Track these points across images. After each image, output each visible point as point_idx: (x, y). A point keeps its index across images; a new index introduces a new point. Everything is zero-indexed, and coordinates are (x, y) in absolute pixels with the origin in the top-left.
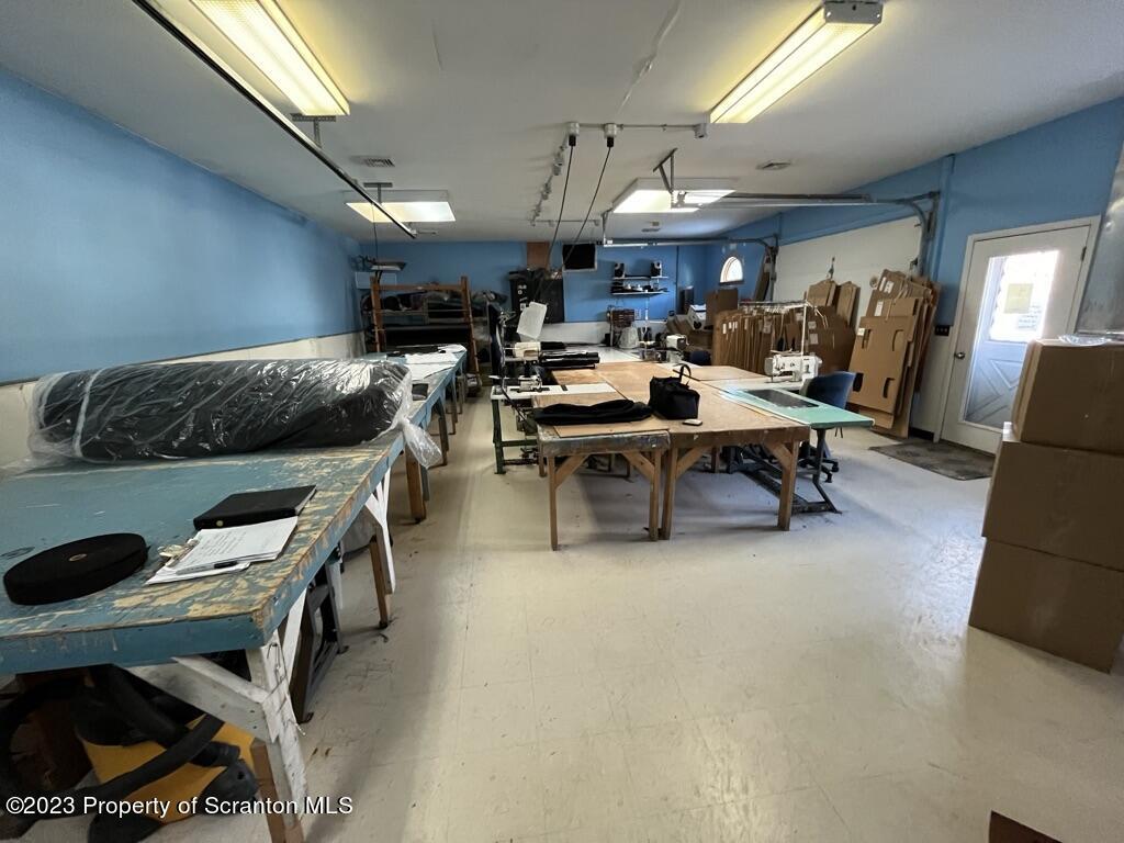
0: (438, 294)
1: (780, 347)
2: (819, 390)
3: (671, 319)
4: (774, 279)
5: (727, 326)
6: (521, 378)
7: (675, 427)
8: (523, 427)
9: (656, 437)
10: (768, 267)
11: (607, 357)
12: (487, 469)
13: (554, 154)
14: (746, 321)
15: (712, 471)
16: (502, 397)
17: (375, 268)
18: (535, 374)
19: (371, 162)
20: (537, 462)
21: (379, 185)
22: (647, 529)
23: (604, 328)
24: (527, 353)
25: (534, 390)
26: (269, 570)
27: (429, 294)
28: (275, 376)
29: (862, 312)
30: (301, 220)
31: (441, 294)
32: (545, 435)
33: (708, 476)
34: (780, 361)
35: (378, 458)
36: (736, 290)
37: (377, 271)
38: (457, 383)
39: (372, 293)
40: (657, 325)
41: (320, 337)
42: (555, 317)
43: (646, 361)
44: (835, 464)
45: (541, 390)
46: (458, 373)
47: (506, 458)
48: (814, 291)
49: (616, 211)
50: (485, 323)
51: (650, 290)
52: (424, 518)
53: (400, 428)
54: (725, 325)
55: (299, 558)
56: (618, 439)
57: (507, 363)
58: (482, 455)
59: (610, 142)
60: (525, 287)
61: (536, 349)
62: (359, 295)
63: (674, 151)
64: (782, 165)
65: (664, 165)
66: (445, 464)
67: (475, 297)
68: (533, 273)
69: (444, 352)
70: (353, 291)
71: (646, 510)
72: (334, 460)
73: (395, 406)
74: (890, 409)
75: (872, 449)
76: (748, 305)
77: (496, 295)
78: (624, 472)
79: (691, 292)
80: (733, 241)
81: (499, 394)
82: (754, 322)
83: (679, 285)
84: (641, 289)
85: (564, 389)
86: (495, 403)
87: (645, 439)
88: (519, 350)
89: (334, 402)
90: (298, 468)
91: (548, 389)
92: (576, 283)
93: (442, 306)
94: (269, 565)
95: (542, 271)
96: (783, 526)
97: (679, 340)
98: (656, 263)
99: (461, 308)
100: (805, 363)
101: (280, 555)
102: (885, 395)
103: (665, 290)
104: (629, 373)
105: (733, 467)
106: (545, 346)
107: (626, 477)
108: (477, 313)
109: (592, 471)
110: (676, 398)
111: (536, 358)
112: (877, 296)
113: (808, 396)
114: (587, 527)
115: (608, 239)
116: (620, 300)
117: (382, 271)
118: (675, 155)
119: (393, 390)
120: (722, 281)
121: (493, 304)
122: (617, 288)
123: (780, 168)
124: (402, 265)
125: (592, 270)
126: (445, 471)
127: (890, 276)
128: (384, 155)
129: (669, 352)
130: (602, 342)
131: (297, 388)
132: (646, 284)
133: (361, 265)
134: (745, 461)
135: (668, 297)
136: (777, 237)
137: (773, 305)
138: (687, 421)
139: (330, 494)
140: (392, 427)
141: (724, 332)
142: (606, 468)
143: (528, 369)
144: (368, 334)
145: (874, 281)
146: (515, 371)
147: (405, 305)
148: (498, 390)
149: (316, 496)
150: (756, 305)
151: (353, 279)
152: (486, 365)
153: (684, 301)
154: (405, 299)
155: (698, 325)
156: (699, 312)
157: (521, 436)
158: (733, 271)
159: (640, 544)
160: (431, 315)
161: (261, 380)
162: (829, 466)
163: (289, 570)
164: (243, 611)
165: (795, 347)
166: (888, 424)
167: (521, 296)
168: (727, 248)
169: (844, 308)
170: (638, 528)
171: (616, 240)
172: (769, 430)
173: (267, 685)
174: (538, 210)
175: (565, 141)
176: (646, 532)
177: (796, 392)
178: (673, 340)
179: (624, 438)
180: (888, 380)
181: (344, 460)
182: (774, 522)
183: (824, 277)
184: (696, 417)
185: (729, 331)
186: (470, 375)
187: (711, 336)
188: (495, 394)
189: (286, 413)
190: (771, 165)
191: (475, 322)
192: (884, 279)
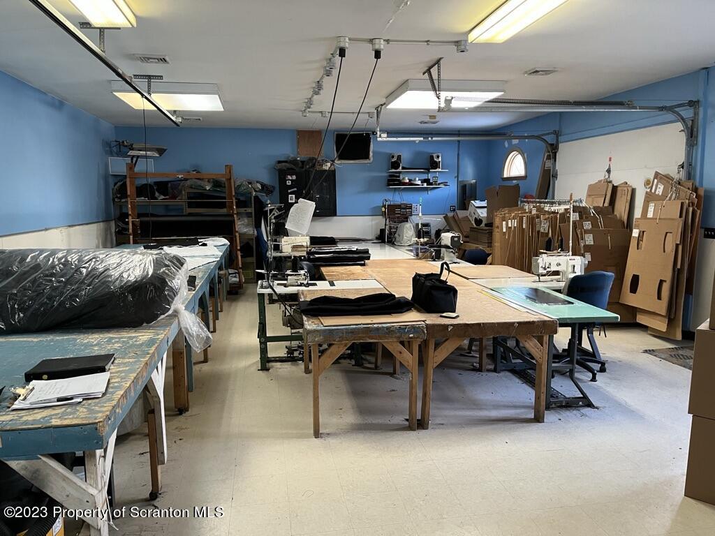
0: (199, 182)
1: (549, 247)
2: (579, 289)
3: (450, 215)
4: (555, 176)
5: (507, 224)
6: (289, 272)
7: (433, 319)
8: (290, 322)
9: (413, 327)
10: (549, 164)
11: (378, 253)
12: (250, 366)
13: (327, 59)
14: (525, 219)
15: (480, 370)
16: (269, 291)
17: (131, 153)
18: (303, 269)
19: (146, 59)
20: (302, 359)
21: (149, 77)
22: (407, 420)
23: (379, 222)
24: (295, 248)
25: (301, 285)
26: (98, 403)
27: (188, 183)
28: (66, 264)
29: (638, 213)
30: (58, 104)
31: (202, 183)
32: (310, 324)
33: (475, 376)
34: (546, 260)
35: (161, 337)
36: (517, 186)
37: (133, 156)
38: (219, 277)
39: (128, 180)
40: (436, 221)
41: (69, 226)
42: (326, 210)
43: (420, 259)
44: (603, 364)
45: (308, 285)
46: (220, 268)
47: (270, 355)
48: (592, 191)
49: (389, 107)
50: (249, 215)
51: (429, 184)
52: (187, 410)
53: (176, 314)
54: (504, 223)
55: (119, 396)
56: (378, 329)
57: (274, 258)
58: (244, 352)
59: (378, 54)
60: (294, 177)
61: (305, 244)
62: (111, 181)
63: (440, 59)
64: (547, 72)
65: (432, 70)
66: (205, 361)
67: (239, 186)
68: (303, 162)
69: (205, 245)
70: (106, 177)
71: (405, 404)
72: (122, 338)
73: (174, 293)
74: (663, 312)
75: (646, 351)
76: (528, 202)
77: (263, 185)
78: (391, 370)
79: (474, 187)
80: (516, 138)
81: (266, 288)
82: (532, 221)
83: (460, 179)
84: (419, 182)
85: (332, 284)
86: (261, 296)
87: (402, 329)
88: (287, 245)
89: (122, 287)
90: (92, 343)
91: (315, 284)
92: (350, 175)
93: (202, 196)
94: (97, 400)
95: (313, 161)
96: (538, 419)
97: (453, 238)
98: (434, 155)
99: (225, 198)
100: (572, 263)
101: (104, 394)
102: (659, 298)
103: (445, 184)
104: (399, 270)
105: (500, 366)
106: (315, 241)
107: (392, 374)
108: (241, 204)
109: (356, 368)
110: (435, 293)
111: (305, 254)
112: (650, 197)
113: (568, 295)
114: (350, 418)
115: (382, 131)
116: (397, 193)
117: (138, 157)
118: (441, 62)
119: (174, 279)
120: (505, 176)
121: (259, 194)
122: (393, 181)
123: (546, 74)
124: (161, 151)
125: (366, 161)
126: (205, 367)
127: (661, 178)
128: (160, 54)
129: (443, 250)
130: (377, 238)
131: (87, 275)
132: (425, 176)
133: (115, 149)
134: (514, 361)
135: (449, 191)
136: (557, 134)
137: (552, 203)
138: (444, 314)
139: (127, 360)
140: (170, 312)
141: (504, 230)
142: (373, 366)
143: (295, 264)
144: (120, 224)
145: (647, 183)
146: (283, 266)
147: (161, 193)
148: (265, 284)
149: (116, 361)
150: (536, 202)
151: (106, 166)
152: (249, 260)
153: (466, 195)
154: (163, 187)
155: (478, 221)
156: (479, 208)
157: (287, 331)
158: (515, 166)
159: (399, 433)
160: (190, 205)
161: (53, 267)
162: (596, 367)
163: (114, 403)
164: (90, 422)
165: (563, 247)
166: (662, 326)
167: (290, 187)
168: (510, 144)
169: (621, 209)
170: (400, 420)
171: (390, 133)
172: (519, 323)
173: (97, 484)
174: (309, 103)
175: (335, 51)
176: (407, 423)
177: (559, 291)
178: (446, 237)
179: (383, 327)
180: (661, 282)
181: (131, 338)
182: (532, 416)
183: (602, 176)
184: (454, 311)
185: (509, 228)
186: (231, 271)
187: (491, 234)
188: (262, 288)
189: (77, 296)
190: (537, 72)
191: (237, 214)
192: (656, 181)
